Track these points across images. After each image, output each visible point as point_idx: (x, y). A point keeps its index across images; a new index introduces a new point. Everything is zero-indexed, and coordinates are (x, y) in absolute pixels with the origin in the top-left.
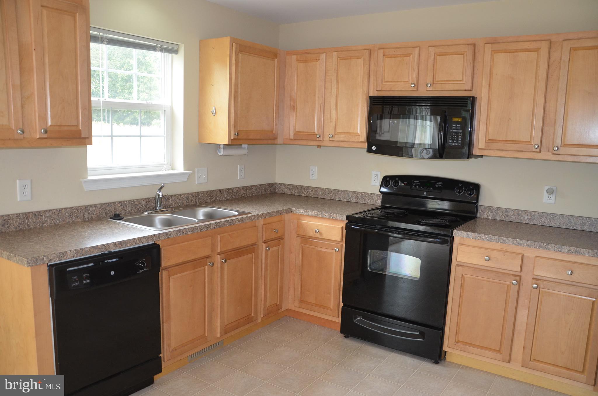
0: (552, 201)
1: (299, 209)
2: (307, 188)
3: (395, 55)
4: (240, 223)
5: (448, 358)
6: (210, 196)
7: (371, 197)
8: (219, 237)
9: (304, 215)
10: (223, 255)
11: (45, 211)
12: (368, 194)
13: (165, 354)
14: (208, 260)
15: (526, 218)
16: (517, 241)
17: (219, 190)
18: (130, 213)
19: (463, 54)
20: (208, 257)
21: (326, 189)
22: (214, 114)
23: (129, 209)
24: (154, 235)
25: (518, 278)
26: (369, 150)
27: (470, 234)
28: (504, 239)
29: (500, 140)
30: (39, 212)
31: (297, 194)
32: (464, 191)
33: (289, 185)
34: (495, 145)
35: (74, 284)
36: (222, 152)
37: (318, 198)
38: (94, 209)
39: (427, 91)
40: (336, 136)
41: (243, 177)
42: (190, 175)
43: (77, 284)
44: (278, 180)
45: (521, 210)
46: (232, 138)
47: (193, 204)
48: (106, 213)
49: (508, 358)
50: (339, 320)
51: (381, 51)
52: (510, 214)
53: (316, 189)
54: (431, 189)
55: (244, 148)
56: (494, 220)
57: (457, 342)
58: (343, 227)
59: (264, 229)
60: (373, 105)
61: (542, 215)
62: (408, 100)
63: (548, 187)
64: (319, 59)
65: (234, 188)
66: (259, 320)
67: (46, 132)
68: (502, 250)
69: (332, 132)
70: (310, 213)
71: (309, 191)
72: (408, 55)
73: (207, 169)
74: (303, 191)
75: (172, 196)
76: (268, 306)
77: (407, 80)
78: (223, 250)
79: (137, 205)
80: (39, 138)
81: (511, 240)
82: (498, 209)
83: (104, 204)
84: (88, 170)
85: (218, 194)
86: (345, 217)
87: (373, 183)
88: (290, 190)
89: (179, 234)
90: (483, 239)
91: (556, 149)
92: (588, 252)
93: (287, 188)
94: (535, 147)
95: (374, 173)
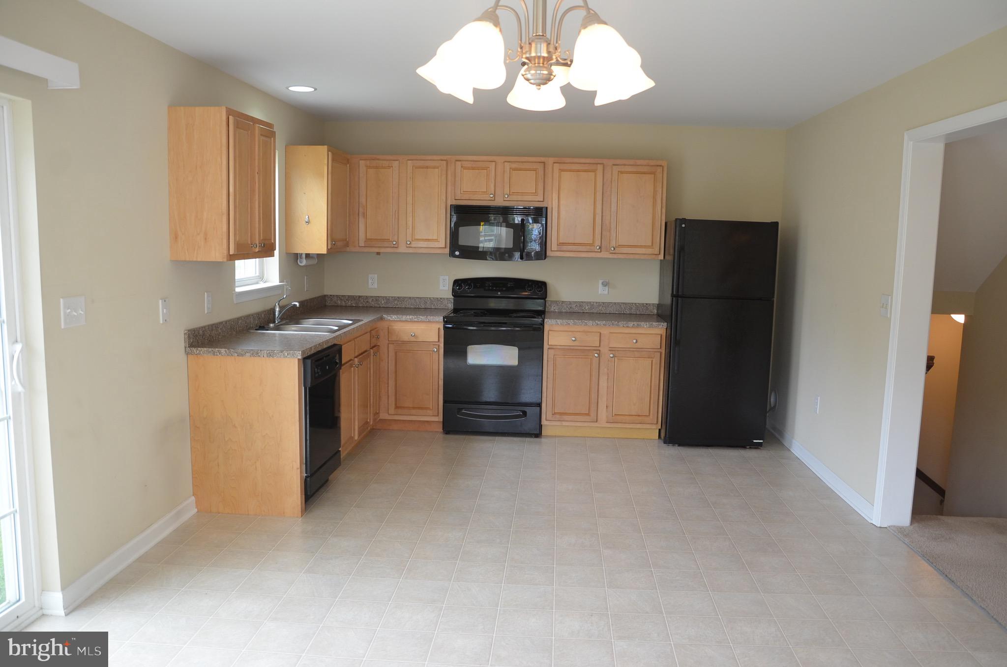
0: (607, 292)
1: (392, 316)
2: (367, 297)
3: (473, 167)
5: (545, 431)
7: (442, 301)
8: (356, 340)
9: (397, 321)
11: (220, 323)
12: (437, 298)
15: (587, 308)
16: (595, 322)
19: (535, 170)
21: (389, 297)
22: (307, 223)
24: (337, 336)
25: (598, 352)
26: (452, 254)
27: (558, 321)
28: (586, 322)
29: (569, 243)
30: (217, 324)
31: (354, 305)
32: (534, 289)
33: (343, 296)
34: (565, 248)
36: (304, 262)
37: (380, 307)
38: (241, 321)
39: (505, 201)
40: (414, 242)
41: (308, 289)
42: (283, 287)
43: (317, 374)
44: (328, 291)
45: (582, 302)
49: (595, 419)
50: (440, 419)
51: (459, 163)
52: (574, 306)
53: (377, 299)
54: (503, 289)
57: (554, 413)
58: (439, 328)
59: (370, 335)
60: (455, 213)
61: (599, 304)
63: (602, 281)
64: (392, 167)
68: (584, 332)
69: (410, 239)
70: (404, 318)
71: (369, 300)
72: (484, 169)
73: (292, 280)
74: (362, 301)
76: (374, 413)
77: (485, 191)
78: (358, 353)
81: (590, 323)
82: (563, 302)
86: (442, 318)
87: (441, 287)
90: (569, 324)
91: (612, 249)
92: (646, 325)
93: (341, 299)
94: (598, 248)
95: (441, 278)
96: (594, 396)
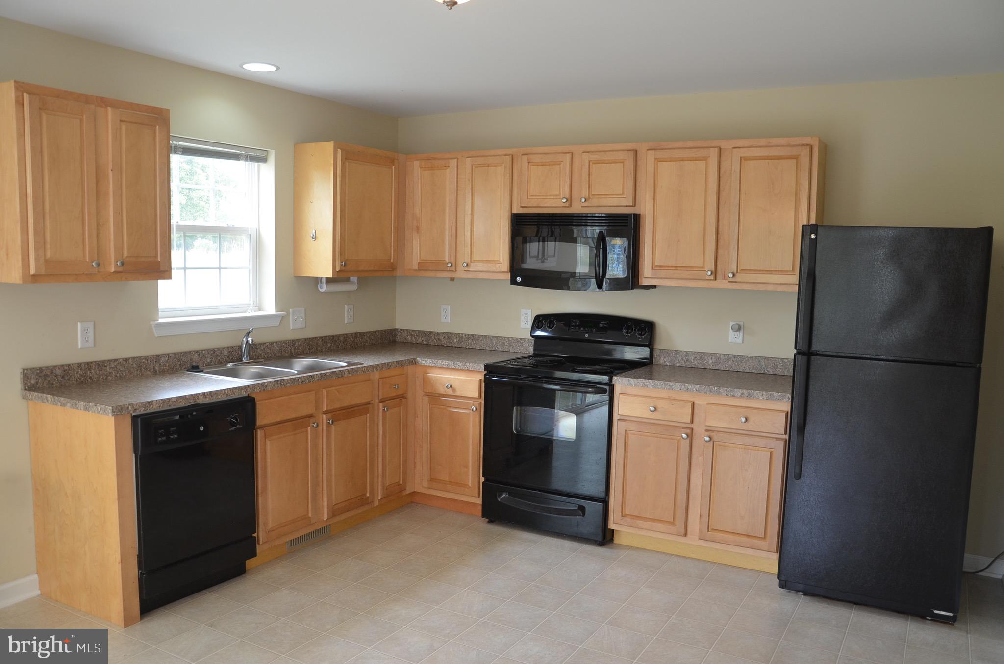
0: (740, 340)
1: (426, 359)
2: (438, 334)
3: (542, 162)
4: (350, 375)
5: (616, 540)
6: (309, 345)
7: (521, 343)
8: (324, 391)
9: (431, 366)
10: (330, 415)
11: (110, 361)
12: (517, 339)
13: (261, 534)
14: (312, 420)
15: (710, 362)
16: (685, 386)
17: (321, 337)
18: (208, 365)
19: (623, 162)
20: (311, 416)
21: (462, 334)
22: (315, 238)
23: (208, 361)
24: (248, 386)
25: (689, 431)
26: (513, 282)
27: (633, 380)
28: (671, 384)
29: (668, 266)
30: (103, 362)
31: (425, 343)
32: (634, 331)
33: (413, 331)
34: (662, 273)
35: (160, 439)
36: (323, 288)
37: (452, 347)
38: (167, 359)
39: (582, 207)
40: (472, 264)
41: (352, 321)
42: (283, 317)
43: (164, 438)
44: (399, 324)
45: (704, 353)
46: (338, 269)
47: (287, 355)
48: (180, 365)
49: (683, 531)
50: (479, 501)
51: (526, 157)
52: (692, 358)
53: (449, 336)
54: (594, 330)
55: (353, 283)
56: (673, 367)
57: (623, 515)
58: (481, 380)
59: (381, 384)
60: (517, 225)
61: (728, 357)
62: (559, 218)
63: (734, 323)
64: (449, 167)
65: (340, 335)
66: (376, 503)
67: (123, 264)
68: (669, 399)
69: (468, 260)
70: (440, 363)
71: (440, 338)
72: (558, 163)
73: (305, 310)
74: (433, 338)
75: (260, 344)
76: (388, 484)
77: (558, 193)
78: (330, 408)
79: (218, 355)
80: (114, 272)
81: (678, 384)
82: (677, 352)
83: (178, 353)
84: (159, 311)
85: (320, 342)
86: (483, 367)
87: (523, 325)
88: (415, 338)
89: (276, 386)
90: (647, 386)
91: (731, 275)
92: (763, 395)
93: (411, 335)
94: (709, 273)
95: (523, 312)
96: (682, 497)
